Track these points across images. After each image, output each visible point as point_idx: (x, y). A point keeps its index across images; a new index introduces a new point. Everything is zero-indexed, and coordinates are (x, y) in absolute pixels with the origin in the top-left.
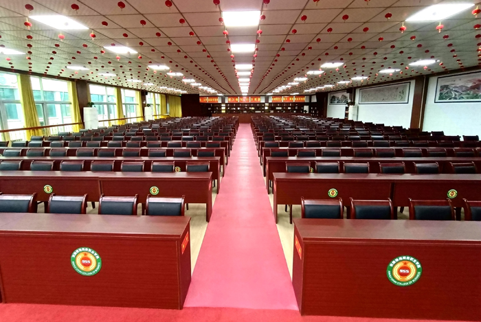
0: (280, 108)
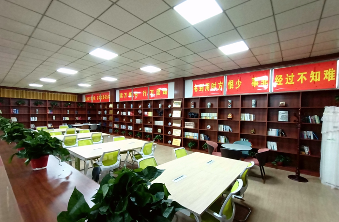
0: (214, 116)
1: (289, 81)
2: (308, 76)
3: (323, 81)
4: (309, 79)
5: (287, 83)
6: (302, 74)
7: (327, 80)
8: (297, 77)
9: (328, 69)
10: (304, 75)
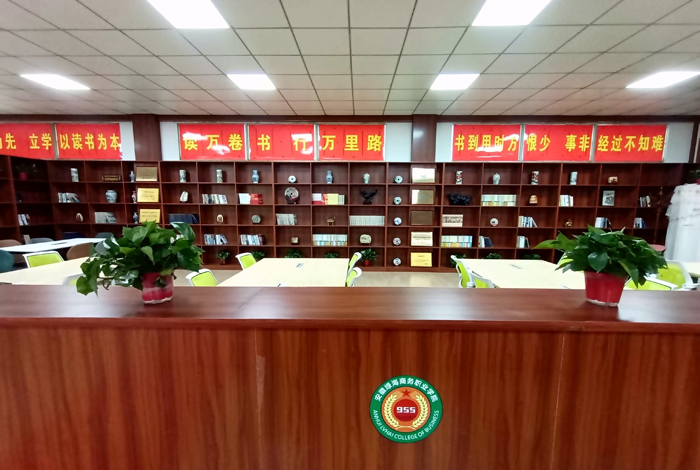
0: (509, 200)
1: (616, 147)
2: (636, 141)
3: (651, 151)
4: (638, 146)
5: (613, 149)
6: (631, 138)
7: (654, 149)
8: (625, 141)
9: (656, 136)
10: (633, 140)
